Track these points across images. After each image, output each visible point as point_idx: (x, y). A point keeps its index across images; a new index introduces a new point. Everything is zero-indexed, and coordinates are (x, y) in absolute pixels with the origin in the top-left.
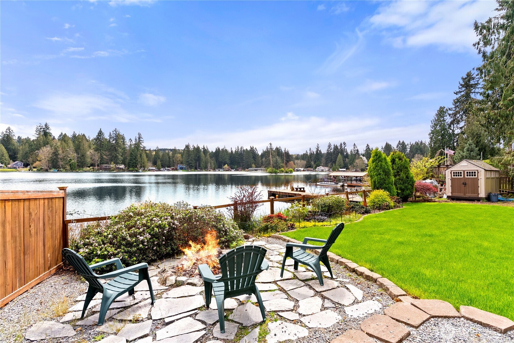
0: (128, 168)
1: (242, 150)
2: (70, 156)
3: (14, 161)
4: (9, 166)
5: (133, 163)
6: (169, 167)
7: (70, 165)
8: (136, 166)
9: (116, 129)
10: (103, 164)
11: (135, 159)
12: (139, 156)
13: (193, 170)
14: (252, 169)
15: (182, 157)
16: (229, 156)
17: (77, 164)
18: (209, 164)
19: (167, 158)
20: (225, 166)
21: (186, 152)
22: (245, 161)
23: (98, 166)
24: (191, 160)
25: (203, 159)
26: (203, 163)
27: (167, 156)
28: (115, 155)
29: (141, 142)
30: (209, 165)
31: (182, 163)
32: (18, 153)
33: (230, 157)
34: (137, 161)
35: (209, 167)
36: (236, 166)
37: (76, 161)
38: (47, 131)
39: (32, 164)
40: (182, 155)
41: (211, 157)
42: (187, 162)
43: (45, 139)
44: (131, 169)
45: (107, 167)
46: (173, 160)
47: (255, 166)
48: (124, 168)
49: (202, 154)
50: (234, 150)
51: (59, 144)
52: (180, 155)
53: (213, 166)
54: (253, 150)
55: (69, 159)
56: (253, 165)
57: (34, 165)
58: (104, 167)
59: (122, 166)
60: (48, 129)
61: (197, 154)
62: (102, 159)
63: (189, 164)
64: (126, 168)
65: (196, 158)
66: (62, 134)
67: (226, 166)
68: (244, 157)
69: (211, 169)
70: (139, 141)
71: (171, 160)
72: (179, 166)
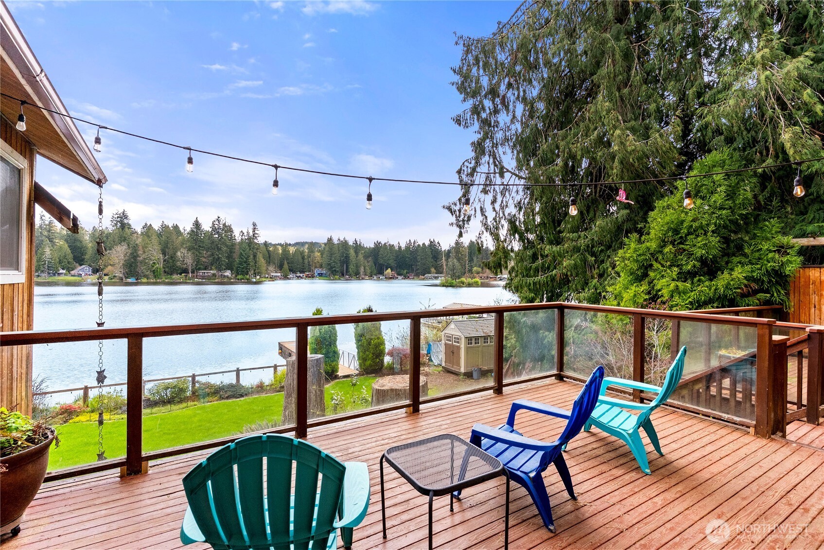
0: (236, 276)
1: (416, 245)
2: (154, 258)
3: (81, 265)
4: (72, 272)
5: (243, 268)
6: (302, 272)
7: (154, 272)
8: (248, 272)
9: (219, 217)
10: (200, 269)
11: (245, 262)
12: (252, 257)
13: (337, 277)
14: (430, 275)
15: (322, 257)
16: (394, 255)
17: (163, 270)
18: (362, 268)
19: (300, 258)
20: (387, 271)
21: (327, 249)
22: (419, 263)
23: (193, 272)
24: (334, 262)
25: (353, 260)
26: (352, 267)
27: (300, 255)
28: (216, 257)
29: (257, 236)
30: (362, 270)
31: (321, 266)
32: (86, 253)
33: (397, 257)
34: (249, 264)
35: (361, 273)
36: (405, 271)
37: (161, 265)
38: (126, 221)
39: (102, 270)
40: (322, 254)
41: (366, 257)
42: (329, 264)
43: (121, 233)
44: (240, 277)
45: (206, 274)
46: (309, 262)
47: (435, 271)
48: (230, 275)
49: (352, 252)
50: (403, 246)
51: (140, 240)
52: (319, 254)
53: (369, 271)
54: (435, 245)
55: (151, 262)
56: (433, 270)
57: (105, 271)
58: (201, 274)
59: (228, 273)
60: (126, 218)
61: (343, 253)
62: (198, 262)
63: (332, 268)
64: (234, 275)
65: (342, 258)
66: (146, 224)
67: (389, 270)
68: (418, 257)
69: (366, 275)
70: (254, 235)
71: (306, 261)
72: (317, 271)
